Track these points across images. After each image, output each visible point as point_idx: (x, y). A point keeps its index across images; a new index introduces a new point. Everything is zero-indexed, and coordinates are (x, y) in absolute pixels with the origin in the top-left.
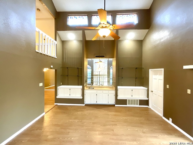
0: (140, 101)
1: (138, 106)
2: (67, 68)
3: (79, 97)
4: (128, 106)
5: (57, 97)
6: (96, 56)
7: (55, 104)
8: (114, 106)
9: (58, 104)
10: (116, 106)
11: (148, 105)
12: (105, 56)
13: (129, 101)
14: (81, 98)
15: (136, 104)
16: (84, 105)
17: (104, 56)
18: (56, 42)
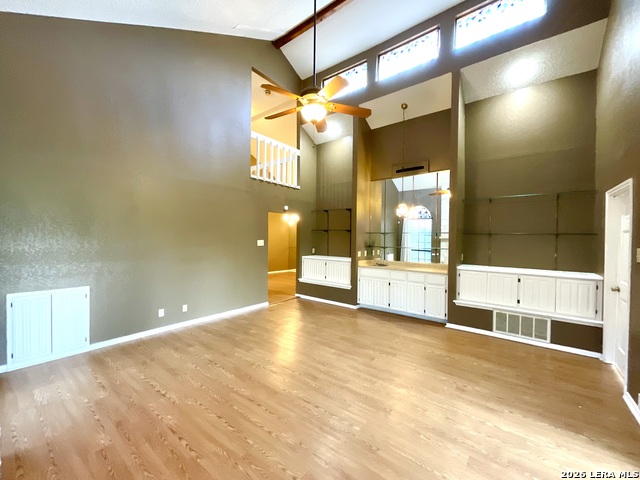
0: (556, 324)
1: (546, 344)
2: (326, 211)
3: (346, 284)
4: (495, 334)
5: (300, 280)
6: (398, 172)
7: (297, 295)
8: (442, 325)
9: (302, 296)
10: (448, 325)
11: (600, 350)
12: (426, 167)
13: (502, 316)
14: (349, 287)
15: (536, 336)
16: (355, 307)
17: (422, 168)
18: (298, 153)
